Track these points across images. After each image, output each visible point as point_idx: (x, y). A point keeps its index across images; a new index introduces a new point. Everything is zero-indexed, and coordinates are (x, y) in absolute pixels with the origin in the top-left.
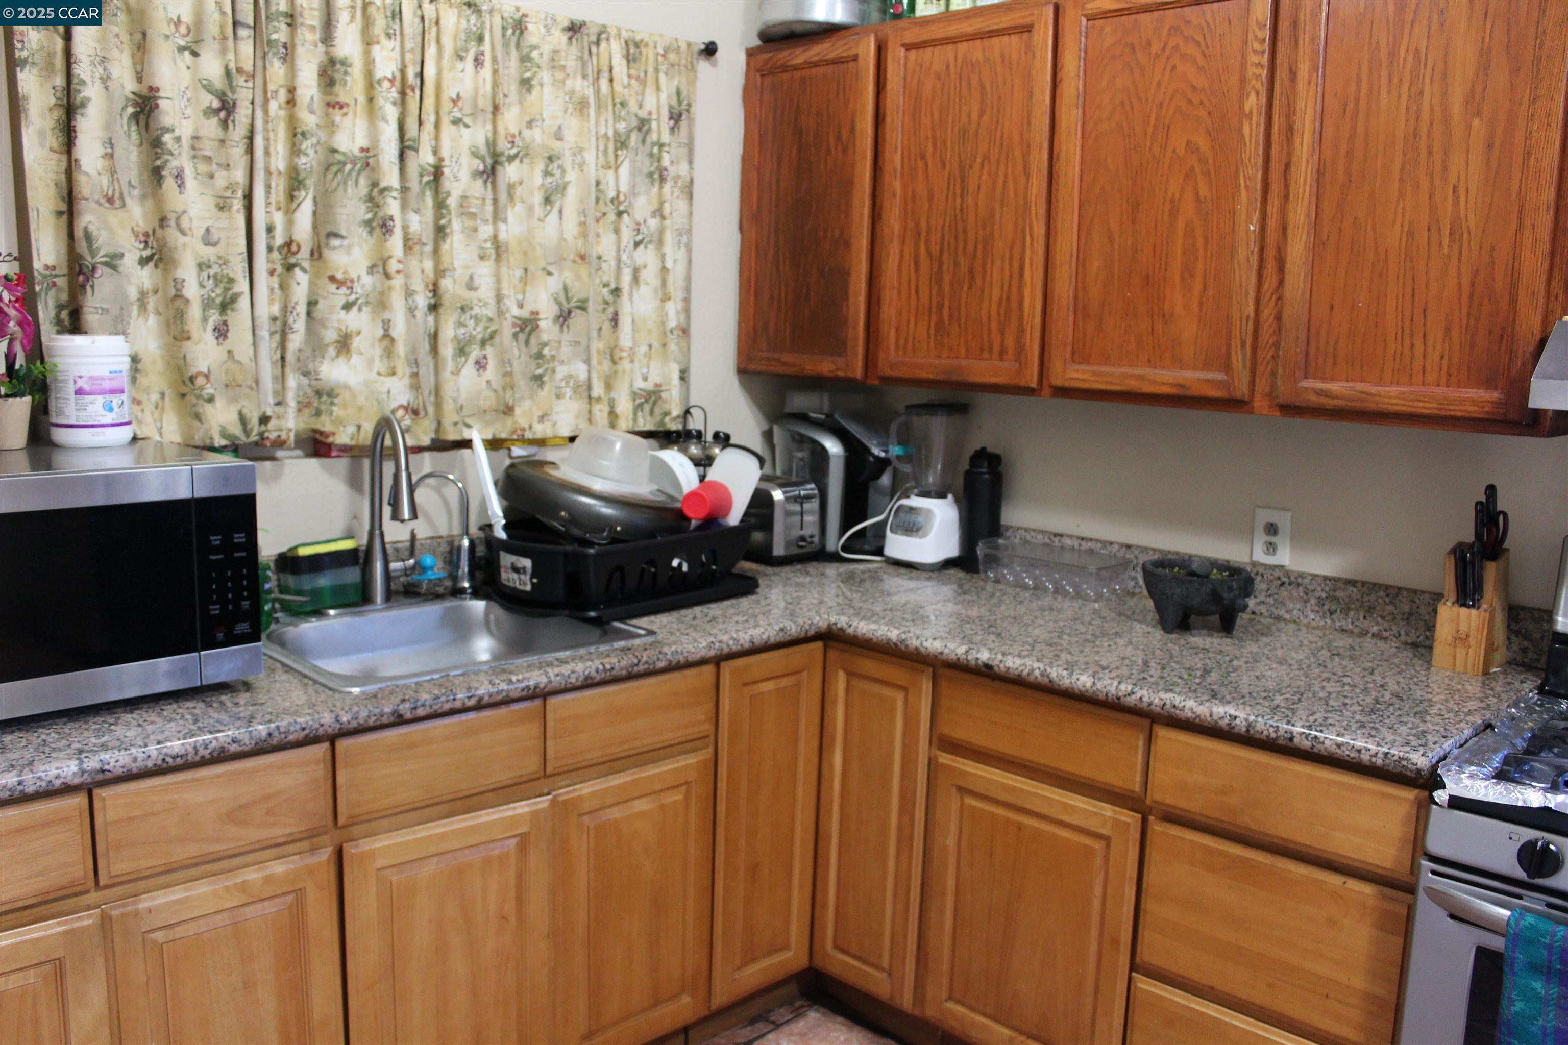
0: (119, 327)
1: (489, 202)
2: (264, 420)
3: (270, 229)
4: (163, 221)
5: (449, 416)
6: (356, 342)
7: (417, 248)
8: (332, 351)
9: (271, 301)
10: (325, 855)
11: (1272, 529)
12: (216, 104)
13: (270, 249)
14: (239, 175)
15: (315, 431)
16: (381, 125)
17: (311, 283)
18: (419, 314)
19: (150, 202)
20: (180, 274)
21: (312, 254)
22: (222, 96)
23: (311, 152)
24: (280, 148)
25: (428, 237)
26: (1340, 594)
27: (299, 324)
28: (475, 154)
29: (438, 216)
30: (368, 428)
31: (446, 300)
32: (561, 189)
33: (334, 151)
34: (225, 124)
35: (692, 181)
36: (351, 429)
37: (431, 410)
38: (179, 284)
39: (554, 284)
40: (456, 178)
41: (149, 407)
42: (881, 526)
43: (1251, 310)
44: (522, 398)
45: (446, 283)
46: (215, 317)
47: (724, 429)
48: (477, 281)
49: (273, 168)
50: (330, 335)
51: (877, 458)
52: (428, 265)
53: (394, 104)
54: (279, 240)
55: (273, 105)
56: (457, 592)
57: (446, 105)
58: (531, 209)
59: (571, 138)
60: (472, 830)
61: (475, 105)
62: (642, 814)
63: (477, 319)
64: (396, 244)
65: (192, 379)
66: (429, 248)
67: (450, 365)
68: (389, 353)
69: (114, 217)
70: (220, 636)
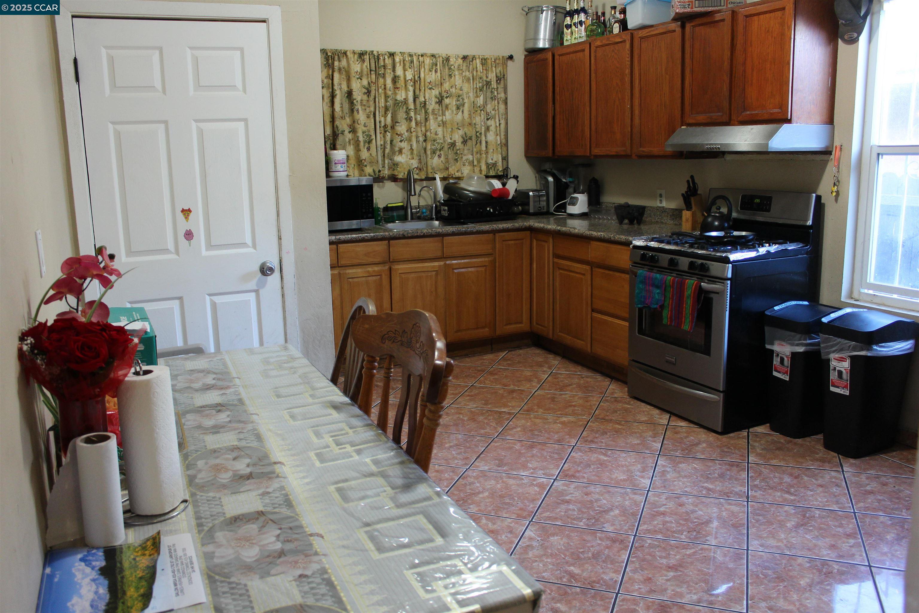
0: (344, 148)
1: (441, 110)
2: (380, 171)
3: (380, 122)
4: (354, 122)
5: (430, 170)
6: (404, 151)
7: (419, 125)
8: (397, 153)
9: (381, 141)
10: (387, 267)
11: (661, 196)
12: (366, 91)
13: (380, 127)
14: (372, 109)
15: (393, 175)
16: (409, 92)
17: (391, 135)
18: (421, 143)
19: (351, 117)
20: (358, 135)
21: (391, 127)
22: (367, 89)
23: (390, 101)
24: (383, 100)
25: (423, 121)
26: (675, 213)
27: (388, 146)
28: (436, 97)
29: (426, 115)
30: (406, 173)
31: (428, 138)
32: (463, 105)
33: (396, 100)
34: (368, 96)
35: (506, 99)
36: (402, 174)
37: (425, 169)
38: (358, 137)
39: (461, 132)
40: (431, 104)
41: (351, 168)
42: (565, 203)
43: (629, 129)
44: (452, 166)
45: (428, 134)
46: (367, 145)
47: (516, 174)
48: (438, 133)
49: (380, 106)
50: (397, 149)
51: (564, 182)
52: (423, 129)
53: (412, 86)
54: (383, 124)
55: (380, 90)
56: (432, 219)
57: (427, 84)
58: (453, 111)
59: (465, 89)
60: (423, 267)
61: (435, 83)
62: (471, 272)
63: (438, 143)
64: (413, 124)
65: (361, 161)
66: (423, 124)
67: (429, 156)
68: (412, 153)
69: (343, 122)
70: (365, 217)
